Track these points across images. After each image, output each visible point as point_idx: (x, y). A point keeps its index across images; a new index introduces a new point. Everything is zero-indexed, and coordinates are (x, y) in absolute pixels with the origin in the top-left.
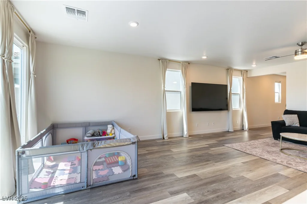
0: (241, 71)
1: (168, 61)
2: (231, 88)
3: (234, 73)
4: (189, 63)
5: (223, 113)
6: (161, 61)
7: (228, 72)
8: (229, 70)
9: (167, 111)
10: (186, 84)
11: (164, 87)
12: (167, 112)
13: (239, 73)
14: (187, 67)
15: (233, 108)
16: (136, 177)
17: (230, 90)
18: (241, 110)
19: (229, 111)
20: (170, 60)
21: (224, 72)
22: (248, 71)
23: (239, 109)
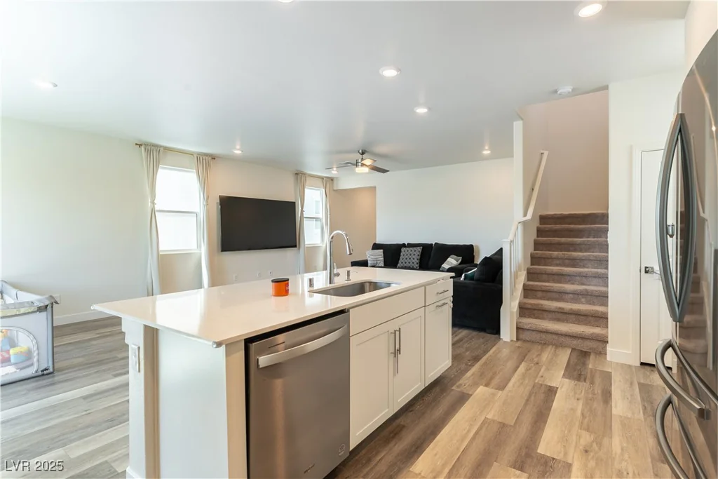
0: (322, 178)
1: (162, 149)
2: (302, 208)
3: (309, 181)
4: (213, 157)
5: (289, 253)
6: (143, 148)
7: (297, 179)
8: (300, 177)
9: (161, 253)
10: (207, 199)
11: (153, 203)
12: (161, 255)
13: (319, 182)
14: (209, 165)
15: (306, 243)
16: (51, 370)
17: (302, 211)
18: (324, 245)
19: (299, 248)
20: (166, 149)
21: (291, 179)
22: (335, 180)
23: (321, 245)
